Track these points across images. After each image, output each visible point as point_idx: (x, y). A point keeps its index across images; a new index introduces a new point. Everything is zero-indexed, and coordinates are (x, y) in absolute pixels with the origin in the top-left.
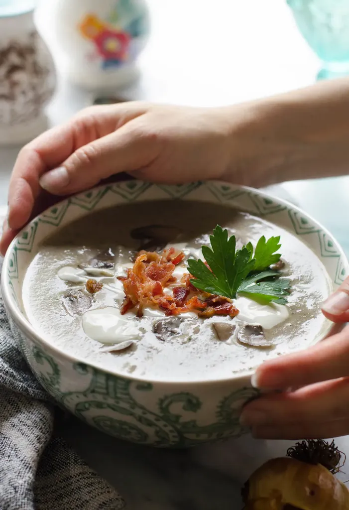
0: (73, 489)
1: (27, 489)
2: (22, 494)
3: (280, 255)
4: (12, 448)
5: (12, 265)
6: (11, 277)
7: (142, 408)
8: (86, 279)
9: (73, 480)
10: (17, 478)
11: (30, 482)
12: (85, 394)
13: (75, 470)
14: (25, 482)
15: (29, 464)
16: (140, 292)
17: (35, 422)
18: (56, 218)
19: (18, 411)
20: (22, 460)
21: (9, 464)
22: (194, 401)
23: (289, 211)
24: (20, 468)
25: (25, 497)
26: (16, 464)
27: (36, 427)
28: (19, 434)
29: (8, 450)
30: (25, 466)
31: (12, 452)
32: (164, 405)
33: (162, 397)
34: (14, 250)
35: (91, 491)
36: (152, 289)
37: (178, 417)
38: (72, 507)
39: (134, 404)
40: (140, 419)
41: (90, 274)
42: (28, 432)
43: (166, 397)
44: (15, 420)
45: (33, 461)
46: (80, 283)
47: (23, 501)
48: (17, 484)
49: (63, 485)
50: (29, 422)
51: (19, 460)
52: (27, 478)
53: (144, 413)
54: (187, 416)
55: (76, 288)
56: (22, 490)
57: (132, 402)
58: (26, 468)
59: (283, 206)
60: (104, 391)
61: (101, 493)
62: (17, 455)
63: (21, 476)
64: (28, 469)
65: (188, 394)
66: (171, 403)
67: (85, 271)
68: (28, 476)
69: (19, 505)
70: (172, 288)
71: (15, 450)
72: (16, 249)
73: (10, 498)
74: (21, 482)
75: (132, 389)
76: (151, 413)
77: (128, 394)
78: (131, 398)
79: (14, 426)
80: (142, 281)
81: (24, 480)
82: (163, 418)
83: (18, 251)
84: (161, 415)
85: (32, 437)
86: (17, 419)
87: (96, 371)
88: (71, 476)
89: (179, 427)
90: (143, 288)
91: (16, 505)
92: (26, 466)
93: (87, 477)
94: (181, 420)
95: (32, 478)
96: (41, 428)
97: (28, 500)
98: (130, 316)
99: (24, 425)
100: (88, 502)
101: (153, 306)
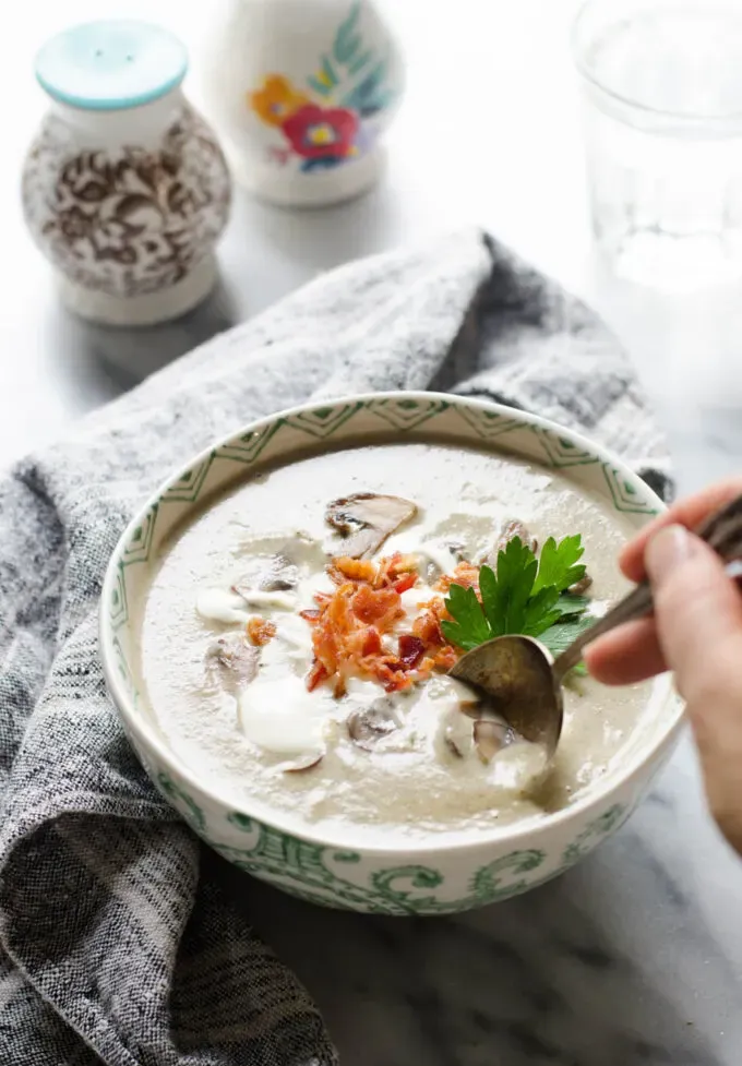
0: (234, 986)
1: (160, 1008)
2: (152, 1017)
3: (584, 567)
4: (133, 928)
5: (116, 600)
6: (115, 629)
7: (343, 882)
8: (247, 617)
9: (234, 969)
10: (143, 988)
11: (164, 993)
12: (249, 854)
13: (237, 950)
14: (156, 994)
15: (162, 961)
16: (339, 653)
17: (168, 875)
18: (191, 488)
19: (141, 852)
20: (150, 955)
21: (128, 959)
22: (431, 876)
23: (604, 466)
24: (146, 969)
25: (156, 1022)
26: (140, 959)
27: (171, 884)
28: (142, 899)
29: (127, 933)
30: (155, 965)
31: (133, 936)
32: (381, 880)
33: (377, 871)
34: (118, 571)
35: (265, 994)
36: (362, 645)
37: (404, 895)
38: (235, 1019)
39: (331, 877)
40: (342, 894)
41: (253, 606)
42: (158, 897)
43: (384, 872)
44: (135, 871)
45: (168, 955)
46: (235, 625)
47: (154, 1029)
48: (143, 999)
49: (218, 975)
50: (158, 875)
51: (144, 953)
52: (160, 988)
53: (349, 888)
54: (421, 893)
55: (229, 636)
56: (152, 1009)
57: (326, 874)
58: (158, 970)
59: (594, 455)
60: (281, 857)
61: (282, 1000)
62: (141, 945)
63: (148, 984)
64: (160, 971)
65: (419, 867)
66: (392, 878)
67: (244, 598)
68: (161, 984)
69: (147, 1037)
70: (397, 636)
71: (137, 933)
72: (121, 565)
73: (133, 1022)
74: (149, 995)
75: (327, 858)
76: (361, 889)
77: (319, 864)
78: (325, 869)
79: (133, 883)
80: (345, 630)
81: (154, 991)
82: (379, 895)
83: (125, 568)
84: (377, 891)
85: (165, 905)
86: (138, 869)
87: (265, 828)
88: (231, 963)
89: (406, 904)
90: (345, 645)
91: (142, 1036)
92: (158, 966)
93: (257, 966)
94: (409, 897)
95: (167, 986)
96: (180, 886)
97: (161, 1027)
98: (324, 694)
99: (151, 881)
100: (259, 1013)
101: (363, 674)
